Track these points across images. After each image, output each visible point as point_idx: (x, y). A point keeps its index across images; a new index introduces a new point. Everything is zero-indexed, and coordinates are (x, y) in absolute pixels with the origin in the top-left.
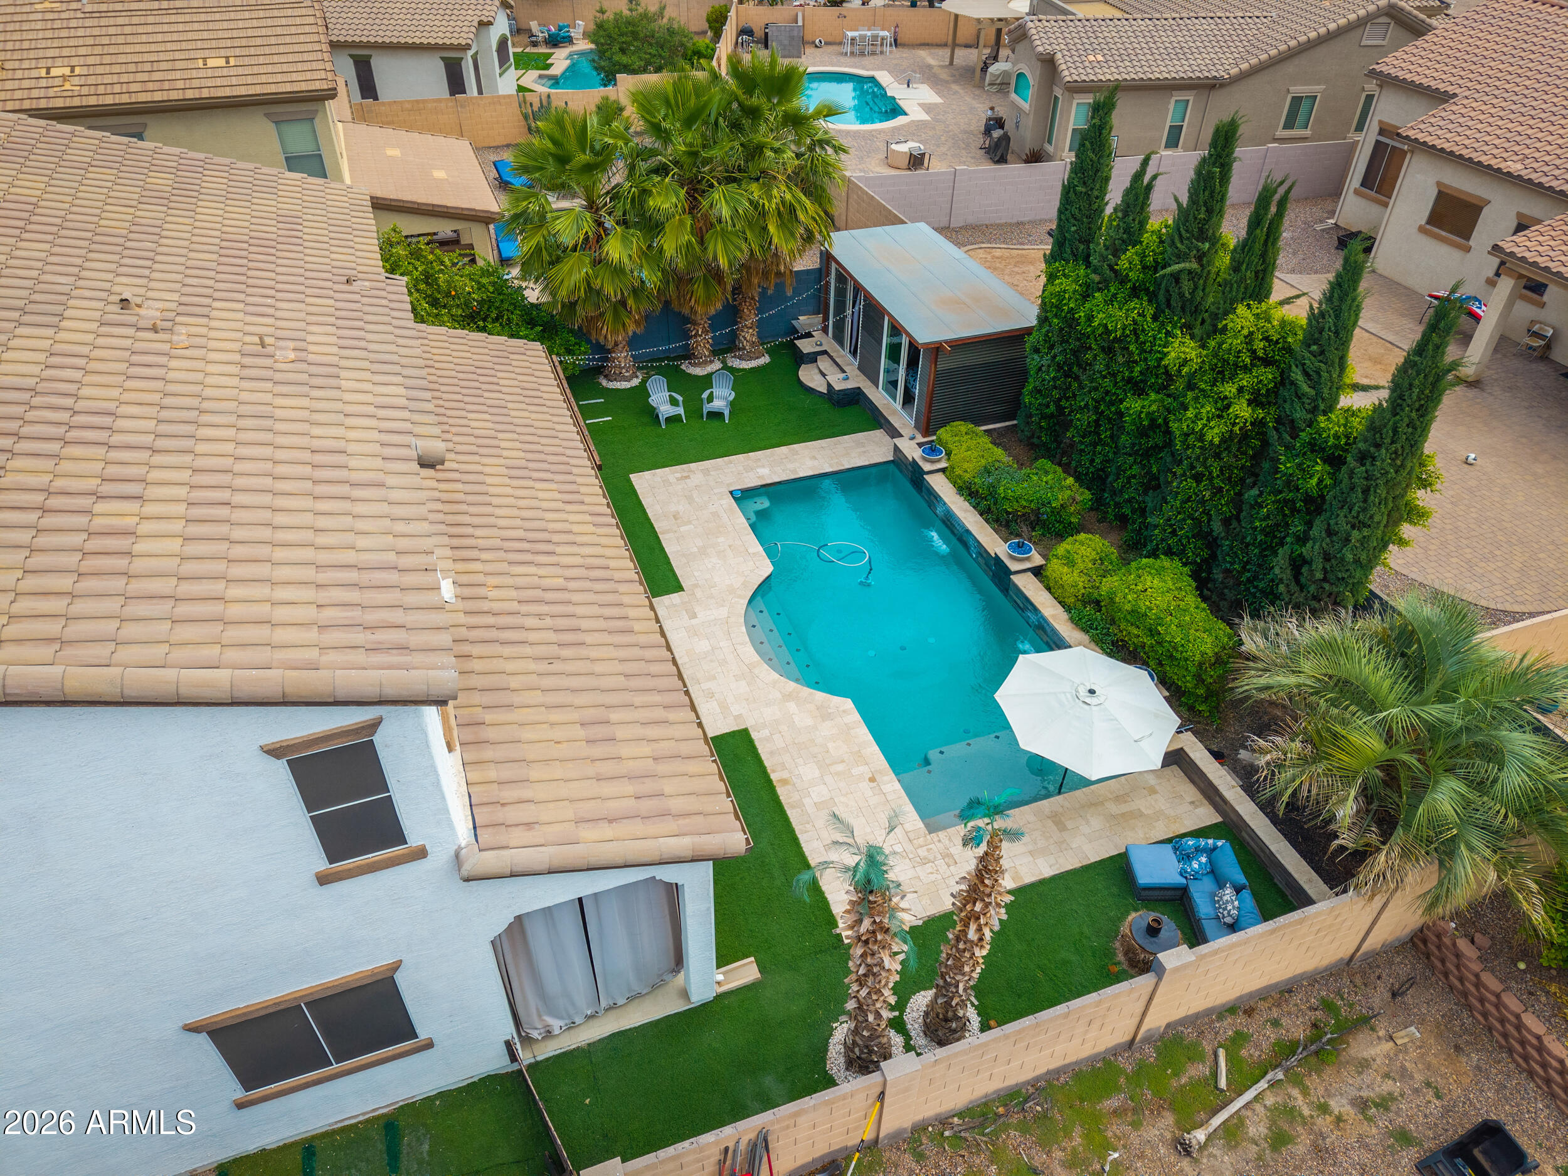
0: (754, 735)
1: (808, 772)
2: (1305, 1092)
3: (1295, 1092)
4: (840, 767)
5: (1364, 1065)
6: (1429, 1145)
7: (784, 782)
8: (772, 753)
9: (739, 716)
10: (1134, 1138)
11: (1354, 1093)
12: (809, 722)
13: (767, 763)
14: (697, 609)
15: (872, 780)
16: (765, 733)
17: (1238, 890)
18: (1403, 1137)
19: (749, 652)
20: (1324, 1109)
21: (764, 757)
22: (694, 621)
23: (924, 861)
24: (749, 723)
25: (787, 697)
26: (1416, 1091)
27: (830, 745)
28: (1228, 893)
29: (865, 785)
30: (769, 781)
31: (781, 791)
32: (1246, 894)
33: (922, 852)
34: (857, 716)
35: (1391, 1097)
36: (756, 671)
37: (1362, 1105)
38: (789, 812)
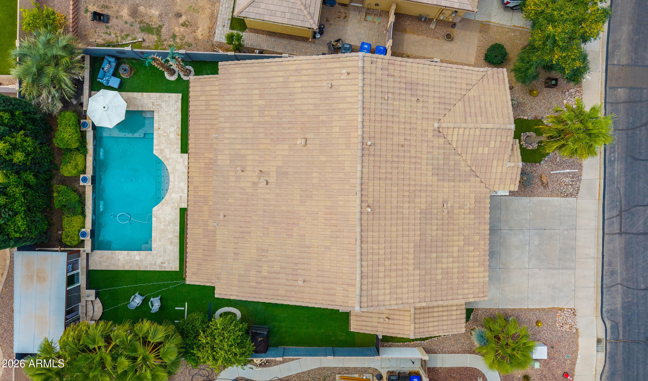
0: (180, 150)
1: (172, 136)
2: (118, 40)
3: (119, 40)
4: (165, 134)
5: (104, 40)
6: (104, 24)
7: (178, 135)
8: (178, 144)
9: (181, 157)
10: (151, 44)
11: (109, 37)
12: (166, 150)
13: (180, 141)
14: (179, 199)
15: (159, 129)
16: (177, 150)
17: (103, 69)
18: (107, 27)
19: (171, 178)
20: (116, 36)
21: (180, 144)
22: (181, 195)
23: (158, 105)
24: (180, 154)
25: (168, 159)
26: (99, 33)
27: (164, 141)
28: (106, 69)
29: (161, 128)
30: (181, 136)
31: (180, 133)
32: (102, 67)
33: (158, 107)
34: (155, 147)
35: (104, 33)
36: (172, 171)
37: (110, 34)
38: (180, 126)
